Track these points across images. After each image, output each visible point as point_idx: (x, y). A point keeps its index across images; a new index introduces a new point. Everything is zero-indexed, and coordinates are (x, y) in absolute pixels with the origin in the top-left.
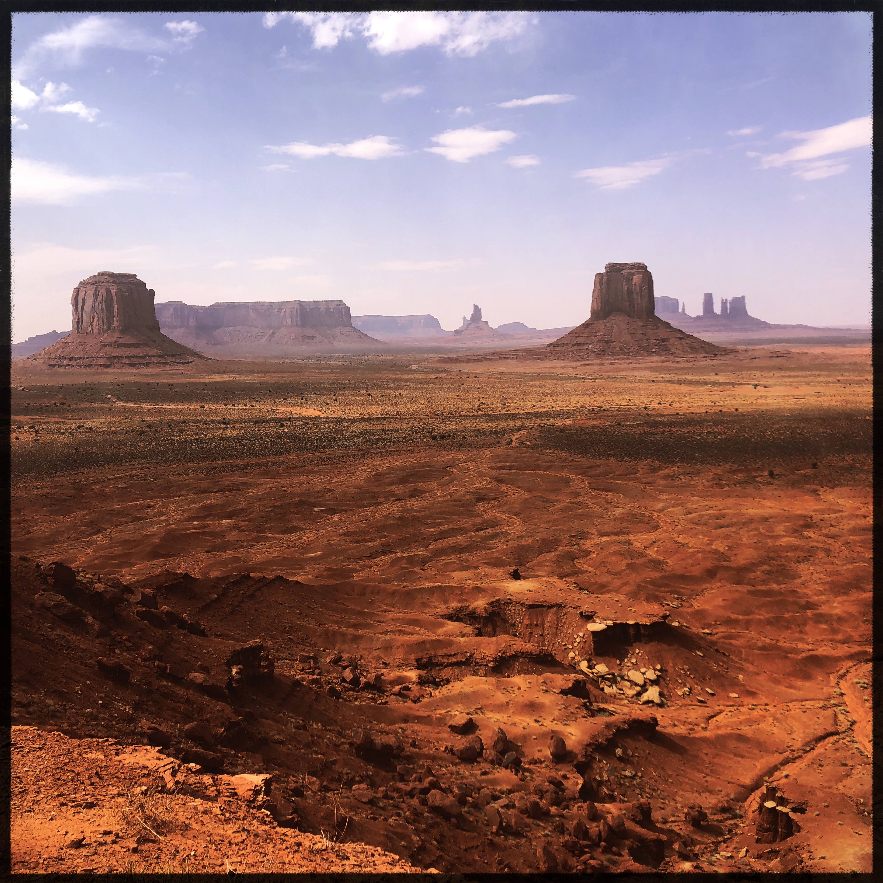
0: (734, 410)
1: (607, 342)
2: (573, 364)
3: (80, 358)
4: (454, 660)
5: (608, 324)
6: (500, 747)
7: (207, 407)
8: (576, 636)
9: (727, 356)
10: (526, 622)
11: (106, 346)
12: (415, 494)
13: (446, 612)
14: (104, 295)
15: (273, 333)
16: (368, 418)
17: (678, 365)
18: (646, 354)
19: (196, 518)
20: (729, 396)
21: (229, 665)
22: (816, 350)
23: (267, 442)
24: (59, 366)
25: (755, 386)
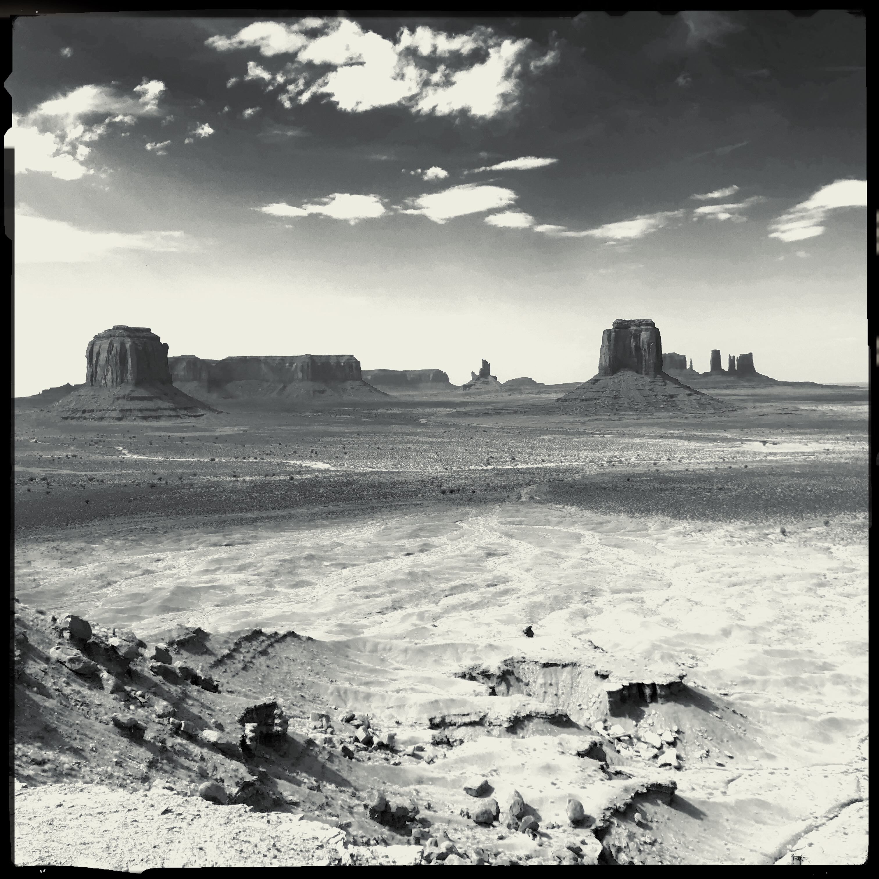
0: (743, 466)
1: (616, 397)
2: (582, 419)
3: (93, 411)
4: (467, 720)
5: (616, 380)
6: (517, 810)
7: (217, 460)
8: (591, 696)
9: (735, 413)
10: (541, 681)
11: (118, 399)
12: (424, 549)
13: (460, 671)
14: (119, 349)
15: (284, 387)
16: (378, 472)
17: (686, 421)
18: (654, 410)
19: (206, 571)
20: (738, 452)
21: (243, 721)
22: (825, 408)
23: (277, 496)
24: (72, 418)
25: (764, 443)
